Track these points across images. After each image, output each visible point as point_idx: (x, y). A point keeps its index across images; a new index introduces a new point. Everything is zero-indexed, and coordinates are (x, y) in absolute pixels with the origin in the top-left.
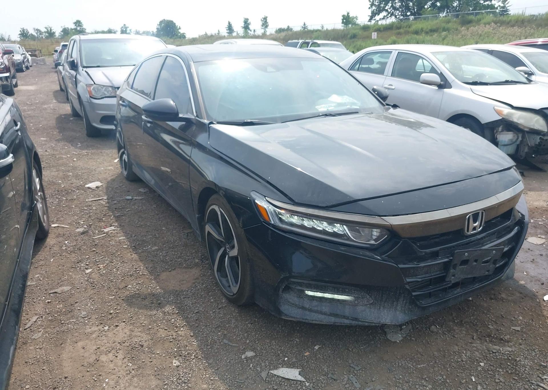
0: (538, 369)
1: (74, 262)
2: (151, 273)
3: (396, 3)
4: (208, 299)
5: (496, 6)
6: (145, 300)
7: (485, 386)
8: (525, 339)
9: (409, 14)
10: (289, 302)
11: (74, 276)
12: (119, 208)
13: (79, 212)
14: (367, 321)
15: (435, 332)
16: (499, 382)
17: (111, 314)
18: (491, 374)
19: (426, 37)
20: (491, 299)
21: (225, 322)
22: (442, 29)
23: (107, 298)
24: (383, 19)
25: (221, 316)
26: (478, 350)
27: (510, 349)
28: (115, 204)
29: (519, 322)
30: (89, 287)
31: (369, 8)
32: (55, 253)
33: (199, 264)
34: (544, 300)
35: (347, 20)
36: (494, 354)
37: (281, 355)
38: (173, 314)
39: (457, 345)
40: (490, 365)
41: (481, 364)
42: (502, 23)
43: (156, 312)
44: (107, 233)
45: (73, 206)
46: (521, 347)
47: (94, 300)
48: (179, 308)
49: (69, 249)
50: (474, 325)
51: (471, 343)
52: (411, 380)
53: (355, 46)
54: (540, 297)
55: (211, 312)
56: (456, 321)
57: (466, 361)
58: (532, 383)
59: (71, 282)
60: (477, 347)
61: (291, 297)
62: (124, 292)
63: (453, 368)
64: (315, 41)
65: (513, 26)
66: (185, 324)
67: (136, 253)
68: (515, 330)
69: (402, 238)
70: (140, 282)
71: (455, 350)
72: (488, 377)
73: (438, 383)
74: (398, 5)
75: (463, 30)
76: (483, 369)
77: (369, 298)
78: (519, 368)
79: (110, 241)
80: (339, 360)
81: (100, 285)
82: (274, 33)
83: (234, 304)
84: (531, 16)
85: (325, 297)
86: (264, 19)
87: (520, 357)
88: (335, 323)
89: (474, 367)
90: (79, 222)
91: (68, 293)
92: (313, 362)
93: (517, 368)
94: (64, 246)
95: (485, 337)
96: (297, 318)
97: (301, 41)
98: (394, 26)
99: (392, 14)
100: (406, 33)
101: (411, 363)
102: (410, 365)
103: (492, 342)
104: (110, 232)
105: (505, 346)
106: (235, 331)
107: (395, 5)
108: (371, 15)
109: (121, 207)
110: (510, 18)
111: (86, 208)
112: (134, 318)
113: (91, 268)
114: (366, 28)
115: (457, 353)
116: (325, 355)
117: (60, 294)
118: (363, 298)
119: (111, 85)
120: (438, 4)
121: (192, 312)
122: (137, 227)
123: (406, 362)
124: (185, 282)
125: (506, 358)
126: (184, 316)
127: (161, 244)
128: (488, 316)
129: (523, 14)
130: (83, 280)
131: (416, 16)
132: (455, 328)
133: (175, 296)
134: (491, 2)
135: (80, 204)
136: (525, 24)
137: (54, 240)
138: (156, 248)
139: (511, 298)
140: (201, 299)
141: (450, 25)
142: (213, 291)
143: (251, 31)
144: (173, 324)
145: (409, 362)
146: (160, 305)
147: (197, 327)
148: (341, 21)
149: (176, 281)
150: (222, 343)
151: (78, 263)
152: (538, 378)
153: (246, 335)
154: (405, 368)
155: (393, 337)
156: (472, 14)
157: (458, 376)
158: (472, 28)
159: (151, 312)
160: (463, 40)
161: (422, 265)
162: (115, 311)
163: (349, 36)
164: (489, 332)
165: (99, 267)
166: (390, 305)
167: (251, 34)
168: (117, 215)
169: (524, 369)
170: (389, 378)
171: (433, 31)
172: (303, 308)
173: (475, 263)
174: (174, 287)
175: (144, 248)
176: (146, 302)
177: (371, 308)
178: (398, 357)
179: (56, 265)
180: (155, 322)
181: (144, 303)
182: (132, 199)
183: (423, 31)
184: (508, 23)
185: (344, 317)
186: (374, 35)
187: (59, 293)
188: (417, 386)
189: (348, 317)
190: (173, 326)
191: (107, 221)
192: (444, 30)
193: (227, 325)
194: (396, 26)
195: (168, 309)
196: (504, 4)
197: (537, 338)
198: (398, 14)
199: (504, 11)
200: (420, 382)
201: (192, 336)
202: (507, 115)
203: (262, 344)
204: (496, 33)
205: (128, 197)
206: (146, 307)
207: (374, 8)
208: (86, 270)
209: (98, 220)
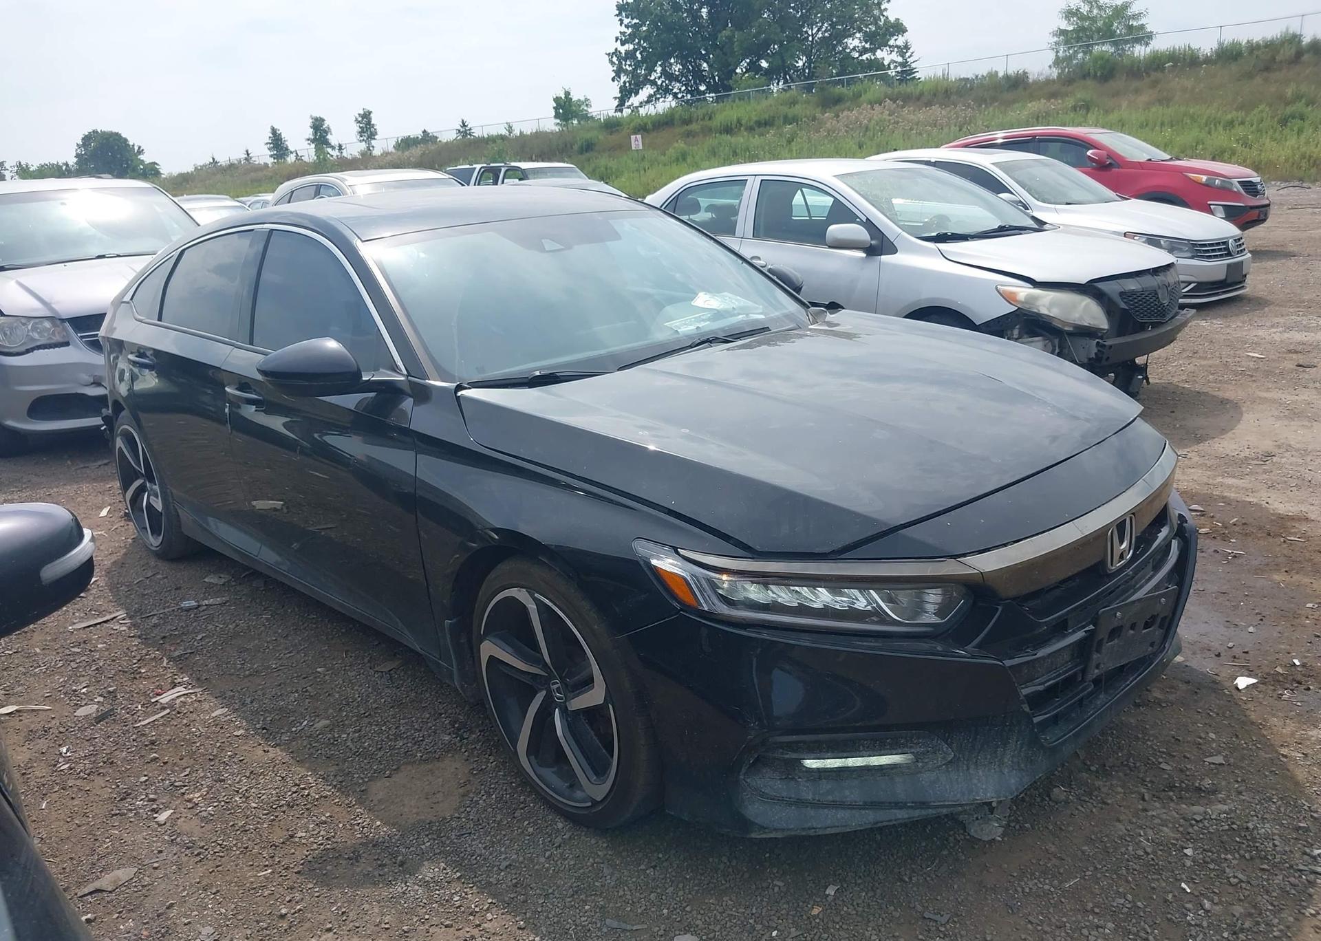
0: (1296, 839)
1: (113, 800)
2: (342, 789)
3: (671, 64)
4: (519, 828)
5: (886, 63)
6: (358, 862)
7: (1216, 899)
8: (1243, 781)
9: (703, 88)
10: (763, 795)
11: (128, 838)
12: (171, 635)
13: (61, 664)
14: (947, 803)
15: (1063, 801)
16: (1238, 883)
17: (283, 917)
18: (1214, 870)
19: (751, 139)
20: (1137, 706)
21: (588, 877)
22: (782, 119)
23: (250, 877)
24: (648, 102)
25: (572, 863)
26: (1164, 823)
27: (1225, 808)
28: (155, 626)
29: (1214, 745)
30: (187, 858)
31: (613, 80)
32: (43, 785)
33: (455, 744)
34: (1238, 689)
35: (566, 108)
36: (1201, 825)
37: (758, 927)
38: (449, 882)
39: (1119, 821)
40: (1204, 850)
41: (1185, 851)
42: (907, 99)
43: (403, 885)
44: (171, 705)
45: (38, 650)
46: (1244, 798)
47: (218, 891)
48: (458, 865)
49: (81, 767)
50: (1131, 770)
51: (1145, 810)
52: (1065, 920)
53: (594, 170)
54: (1227, 684)
55: (542, 860)
56: (1093, 768)
57: (1154, 853)
58: (1301, 871)
59: (128, 855)
60: (1161, 816)
61: (769, 782)
62: (293, 851)
63: (1136, 873)
64: (513, 164)
65: (929, 104)
66: (490, 901)
67: (278, 745)
68: (1213, 763)
69: (1001, 600)
70: (323, 818)
71: (1121, 833)
72: (1211, 878)
73: (1122, 913)
74: (677, 68)
75: (828, 118)
76: (1194, 862)
77: (947, 749)
78: (1262, 844)
79: (187, 725)
80: (892, 908)
81: (214, 847)
82: (393, 150)
83: (588, 827)
84: (961, 80)
85: (850, 765)
86: (363, 118)
87: (1253, 821)
88: (877, 823)
89: (1176, 863)
90: (75, 691)
91: (135, 886)
92: (838, 927)
93: (1258, 845)
94: (61, 760)
95: (1164, 790)
96: (789, 829)
97: (478, 167)
98: (677, 116)
99: (667, 91)
100: (708, 131)
101: (1047, 881)
102: (1047, 887)
103: (1184, 801)
104: (178, 701)
105: (1210, 803)
106: (621, 893)
107: (670, 69)
108: (619, 95)
109: (176, 633)
110: (920, 87)
111: (76, 650)
112: (352, 915)
113: (167, 807)
114: (611, 125)
115: (1128, 839)
116: (858, 904)
117: (110, 892)
118: (934, 753)
119: (49, 314)
120: (764, 64)
121: (495, 869)
122: (245, 677)
123: (1036, 881)
124: (439, 796)
125: (1227, 827)
126: (480, 881)
127: (331, 711)
128: (1149, 743)
129: (945, 78)
130: (159, 844)
131: (720, 92)
132: (1098, 783)
133: (435, 837)
134: (874, 55)
135: (55, 640)
136: (952, 98)
137: (24, 749)
138: (325, 722)
139: (1174, 696)
140: (504, 833)
141: (798, 109)
142: (522, 806)
143: (333, 148)
144: (463, 909)
145: (1042, 880)
146: (406, 868)
147: (523, 902)
148: (553, 113)
149: (417, 797)
150: (605, 930)
151: (122, 800)
152: (1306, 857)
153: (653, 896)
154: (1039, 896)
155: (982, 830)
156: (841, 82)
157: (1154, 888)
158: (845, 113)
159: (391, 890)
160: (832, 141)
161: (1041, 653)
162: (292, 908)
163: (576, 147)
164: (1168, 779)
165: (190, 801)
166: (989, 757)
167: (332, 156)
168: (177, 653)
169: (1271, 845)
170: (1018, 927)
171: (764, 124)
172: (800, 803)
173: (1132, 632)
174: (417, 814)
175: (294, 729)
176: (365, 866)
177: (949, 772)
178: (1015, 874)
179: (63, 816)
180: (411, 912)
181: (359, 870)
182: (199, 606)
183: (741, 125)
184: (918, 99)
185: (898, 805)
186: (636, 140)
187: (109, 889)
188: (1085, 932)
189: (906, 803)
190: (464, 912)
191: (155, 674)
192: (787, 120)
193: (597, 884)
194: (681, 116)
195: (429, 871)
196: (903, 57)
197: (1264, 774)
198: (680, 89)
199: (907, 73)
200: (1085, 921)
201: (524, 928)
202: (1026, 302)
203: (702, 912)
204: (898, 122)
205: (186, 604)
206: (370, 880)
207: (624, 78)
208: (155, 815)
209: (128, 675)
